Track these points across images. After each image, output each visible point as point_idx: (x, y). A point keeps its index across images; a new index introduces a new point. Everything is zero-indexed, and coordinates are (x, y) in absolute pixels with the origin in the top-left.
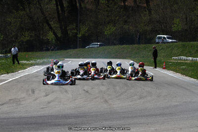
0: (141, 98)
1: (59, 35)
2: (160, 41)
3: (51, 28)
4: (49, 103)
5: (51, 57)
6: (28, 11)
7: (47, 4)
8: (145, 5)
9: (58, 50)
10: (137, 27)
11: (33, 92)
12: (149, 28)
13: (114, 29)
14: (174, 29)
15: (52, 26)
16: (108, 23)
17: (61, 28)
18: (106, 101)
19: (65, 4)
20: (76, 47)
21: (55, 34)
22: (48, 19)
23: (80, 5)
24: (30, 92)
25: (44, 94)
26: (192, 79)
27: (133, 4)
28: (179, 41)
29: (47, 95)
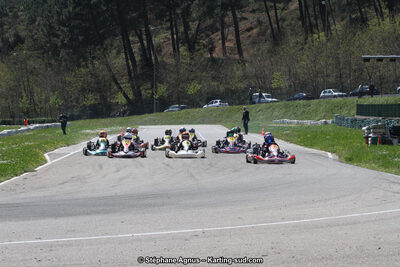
0: (235, 171)
1: (131, 97)
2: (257, 100)
3: (120, 88)
4: (121, 179)
5: (121, 124)
6: (91, 68)
7: (115, 58)
8: (237, 57)
9: (129, 115)
10: (228, 84)
11: (101, 167)
12: (242, 86)
13: (199, 87)
14: (275, 85)
15: (122, 86)
16: (192, 80)
17: (133, 88)
18: (192, 176)
19: (138, 58)
20: (151, 112)
21: (125, 96)
22: (116, 76)
23: (156, 59)
24: (97, 168)
25: (115, 169)
26: (299, 147)
27: (221, 56)
28: (281, 100)
29: (118, 171)
